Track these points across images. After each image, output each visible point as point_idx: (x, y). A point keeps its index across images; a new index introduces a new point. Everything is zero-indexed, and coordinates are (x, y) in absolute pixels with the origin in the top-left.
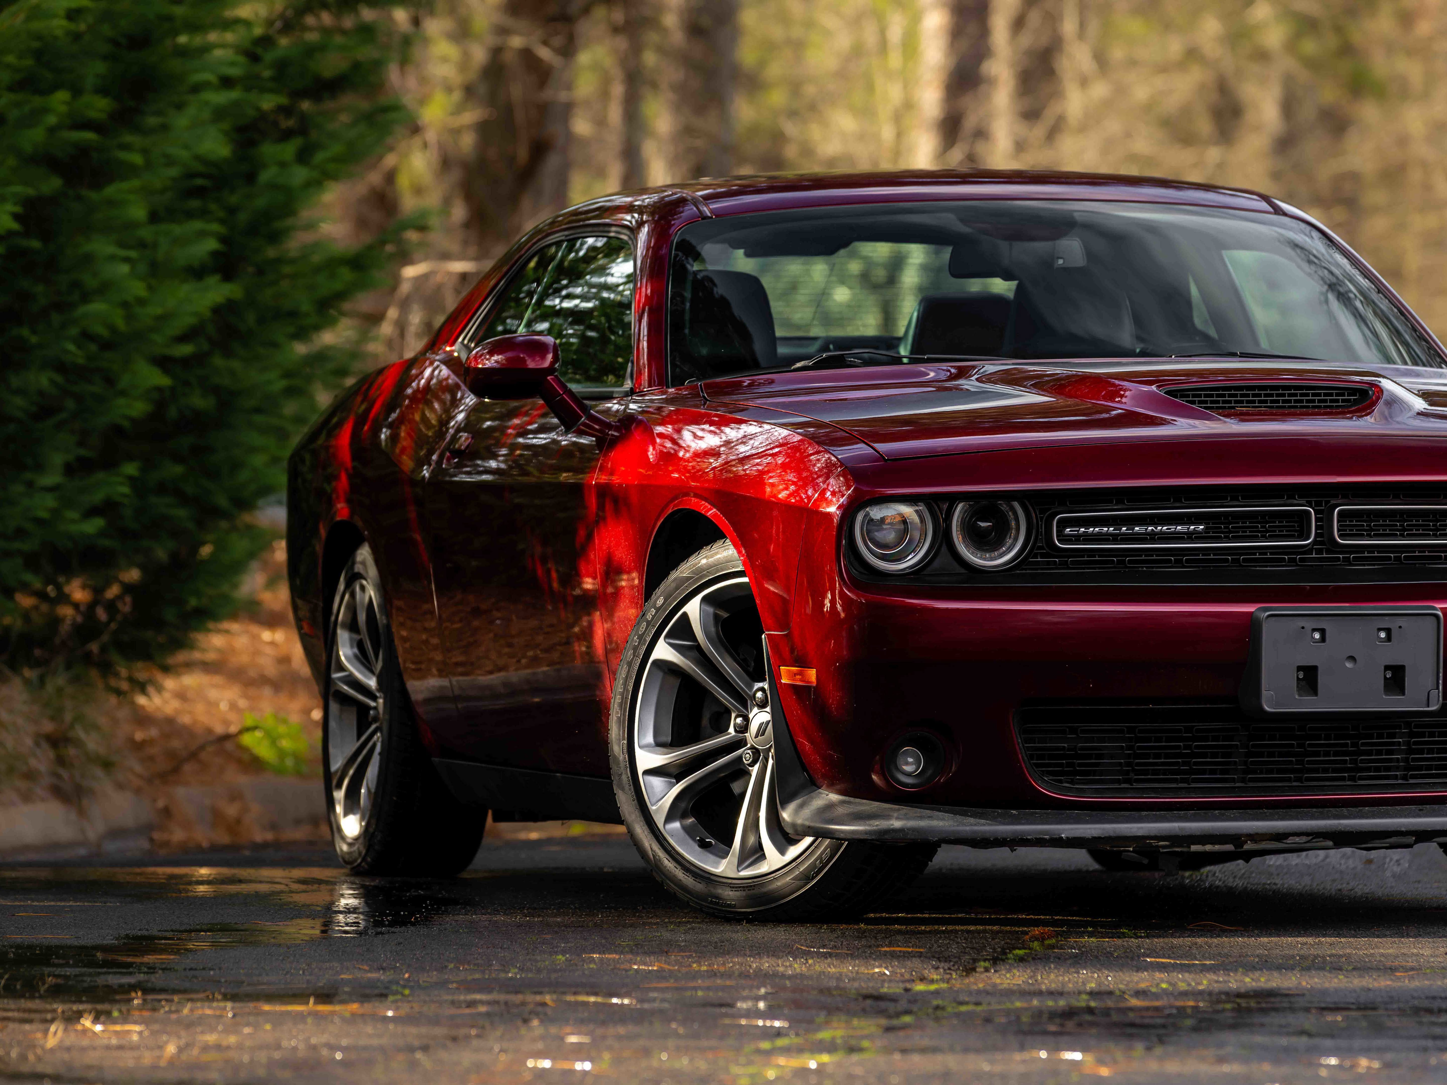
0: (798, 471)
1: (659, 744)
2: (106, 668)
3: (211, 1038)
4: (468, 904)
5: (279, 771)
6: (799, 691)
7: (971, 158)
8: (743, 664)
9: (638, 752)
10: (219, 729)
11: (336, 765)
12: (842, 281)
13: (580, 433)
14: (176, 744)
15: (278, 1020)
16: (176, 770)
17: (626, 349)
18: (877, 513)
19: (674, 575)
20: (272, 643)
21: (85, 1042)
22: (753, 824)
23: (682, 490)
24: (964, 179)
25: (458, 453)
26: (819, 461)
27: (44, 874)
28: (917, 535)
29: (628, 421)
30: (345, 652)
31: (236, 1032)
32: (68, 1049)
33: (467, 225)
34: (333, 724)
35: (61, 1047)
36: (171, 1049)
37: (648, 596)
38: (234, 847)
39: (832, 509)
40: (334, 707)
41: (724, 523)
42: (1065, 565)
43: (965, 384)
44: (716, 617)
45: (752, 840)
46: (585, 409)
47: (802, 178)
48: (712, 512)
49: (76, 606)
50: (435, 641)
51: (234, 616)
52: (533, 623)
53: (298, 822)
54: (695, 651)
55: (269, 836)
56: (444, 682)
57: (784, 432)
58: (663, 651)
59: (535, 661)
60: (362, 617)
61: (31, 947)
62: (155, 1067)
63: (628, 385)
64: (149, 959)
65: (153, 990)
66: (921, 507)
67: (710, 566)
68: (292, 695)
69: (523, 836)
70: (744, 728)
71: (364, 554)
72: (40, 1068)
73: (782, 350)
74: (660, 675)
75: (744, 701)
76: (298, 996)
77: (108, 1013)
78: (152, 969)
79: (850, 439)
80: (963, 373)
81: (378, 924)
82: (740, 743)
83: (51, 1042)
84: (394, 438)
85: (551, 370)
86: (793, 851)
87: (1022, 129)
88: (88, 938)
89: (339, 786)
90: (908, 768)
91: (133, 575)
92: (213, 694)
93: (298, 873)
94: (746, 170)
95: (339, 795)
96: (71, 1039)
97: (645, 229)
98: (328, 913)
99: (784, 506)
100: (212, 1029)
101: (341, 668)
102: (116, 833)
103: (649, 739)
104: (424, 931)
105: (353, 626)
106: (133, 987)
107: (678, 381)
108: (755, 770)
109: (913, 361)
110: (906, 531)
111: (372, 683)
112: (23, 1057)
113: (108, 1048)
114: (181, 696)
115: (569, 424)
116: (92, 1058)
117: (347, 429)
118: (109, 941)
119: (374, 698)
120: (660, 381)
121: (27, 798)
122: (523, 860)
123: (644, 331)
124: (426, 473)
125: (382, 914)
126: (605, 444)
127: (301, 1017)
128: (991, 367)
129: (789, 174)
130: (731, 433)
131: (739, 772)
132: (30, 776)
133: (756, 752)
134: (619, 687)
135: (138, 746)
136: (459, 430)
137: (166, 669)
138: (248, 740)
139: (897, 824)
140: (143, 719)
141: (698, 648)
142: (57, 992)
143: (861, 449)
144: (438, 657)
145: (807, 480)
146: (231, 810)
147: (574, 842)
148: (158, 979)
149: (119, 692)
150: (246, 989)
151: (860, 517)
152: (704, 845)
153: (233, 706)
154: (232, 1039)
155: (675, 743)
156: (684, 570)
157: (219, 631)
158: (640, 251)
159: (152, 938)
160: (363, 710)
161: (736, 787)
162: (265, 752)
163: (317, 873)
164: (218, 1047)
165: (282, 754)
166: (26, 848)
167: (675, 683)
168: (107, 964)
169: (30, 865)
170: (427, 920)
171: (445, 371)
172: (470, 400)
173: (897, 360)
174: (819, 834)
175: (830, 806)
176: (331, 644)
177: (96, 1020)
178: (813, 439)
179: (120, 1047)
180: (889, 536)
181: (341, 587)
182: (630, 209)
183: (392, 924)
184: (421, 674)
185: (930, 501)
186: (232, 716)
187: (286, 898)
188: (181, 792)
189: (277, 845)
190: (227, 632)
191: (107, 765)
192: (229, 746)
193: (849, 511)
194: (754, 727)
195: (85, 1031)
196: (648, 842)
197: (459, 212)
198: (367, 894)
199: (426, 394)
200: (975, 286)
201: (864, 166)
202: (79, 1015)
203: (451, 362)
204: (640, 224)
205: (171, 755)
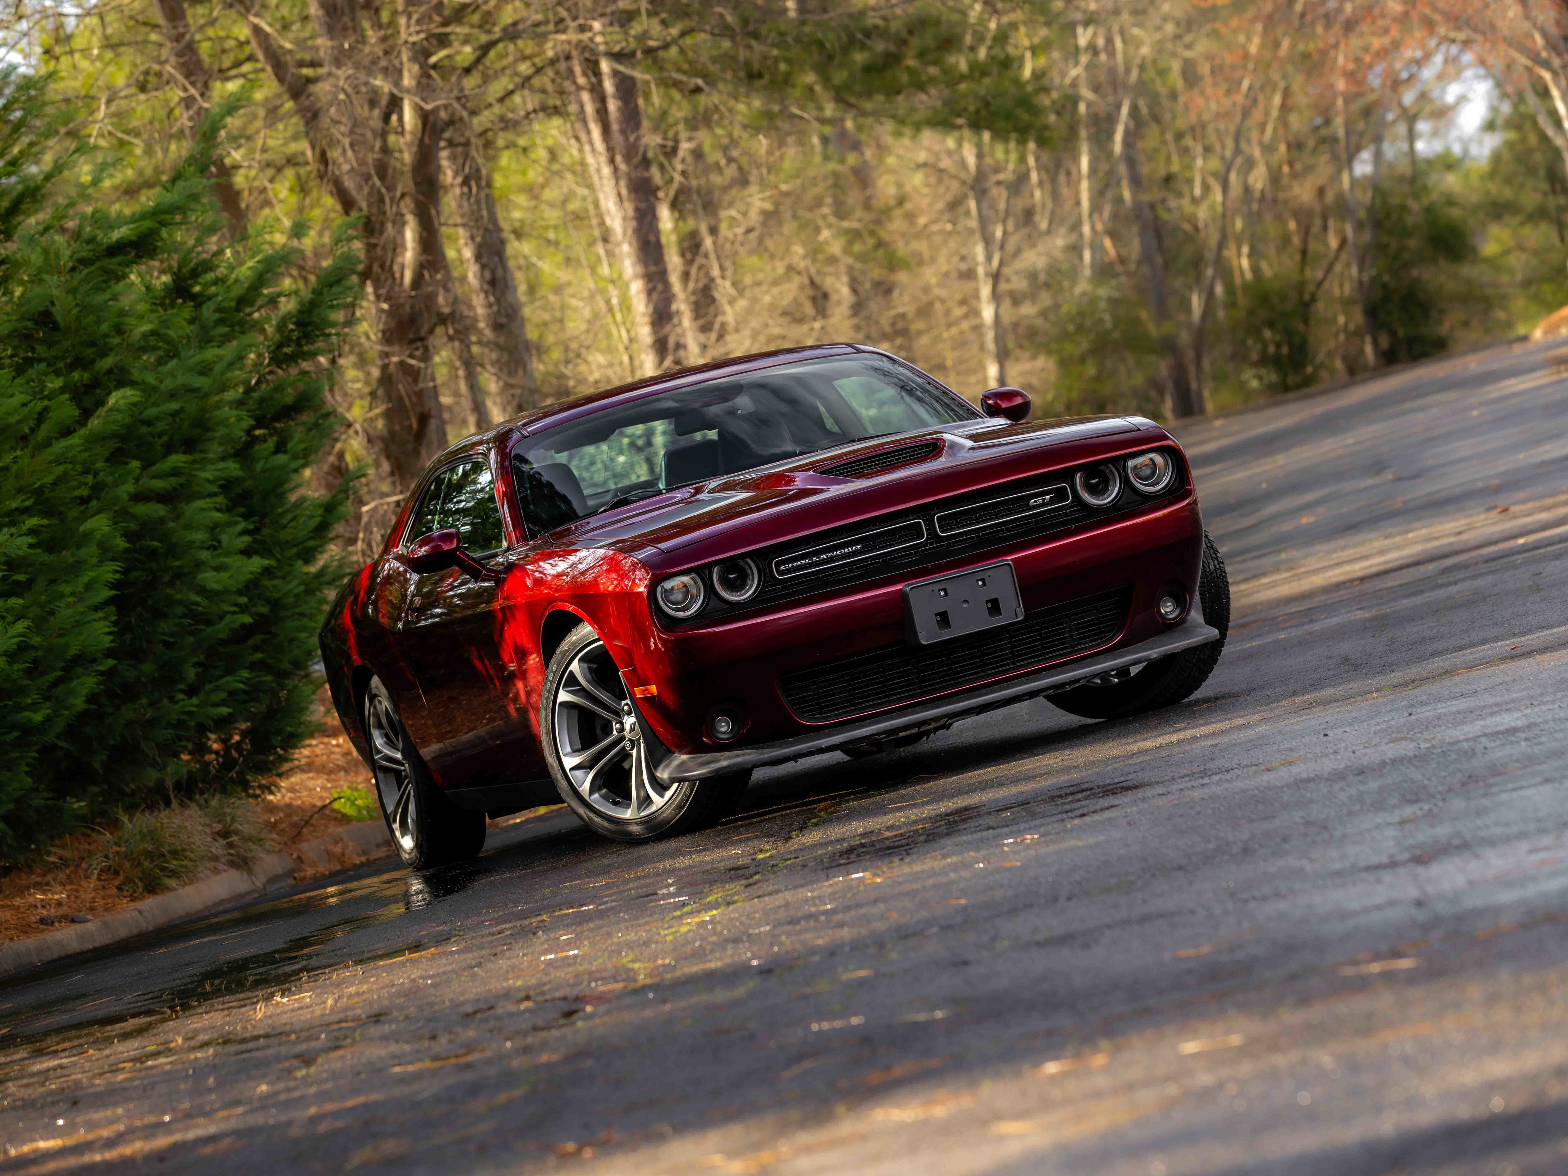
0: (616, 571)
1: (575, 751)
2: (245, 785)
3: (352, 990)
4: (487, 871)
5: (359, 819)
6: (650, 700)
7: (677, 362)
8: (611, 691)
9: (564, 758)
10: (319, 804)
11: (390, 809)
12: (621, 452)
13: (484, 580)
14: (295, 818)
15: (390, 969)
16: (299, 834)
17: (498, 524)
18: (668, 585)
19: (559, 650)
20: (338, 746)
21: (279, 1010)
22: (641, 784)
23: (550, 600)
24: (673, 376)
25: (416, 610)
26: (627, 563)
27: (236, 915)
28: (695, 591)
29: (511, 567)
30: (379, 741)
31: (368, 982)
32: (270, 1017)
33: (392, 473)
34: (382, 786)
35: (265, 1017)
36: (330, 1002)
37: (547, 666)
38: (343, 871)
39: (642, 589)
40: (380, 775)
41: (581, 613)
42: (785, 588)
43: (701, 496)
44: (590, 669)
45: (642, 794)
46: (482, 565)
47: (579, 400)
48: (571, 608)
49: (217, 753)
50: (430, 722)
51: (311, 736)
52: (486, 697)
53: (378, 846)
54: (582, 692)
55: (363, 859)
56: (441, 745)
57: (603, 551)
58: (563, 696)
59: (492, 720)
60: (384, 720)
61: (236, 961)
62: (323, 1015)
63: (505, 544)
64: (306, 951)
65: (313, 969)
66: (693, 575)
67: (578, 640)
68: (357, 773)
69: (511, 822)
70: (622, 729)
71: (375, 681)
72: (256, 1033)
73: (591, 503)
74: (565, 711)
75: (618, 714)
76: (399, 952)
77: (289, 989)
78: (309, 957)
79: (641, 546)
80: (698, 491)
81: (437, 896)
82: (622, 739)
83: (259, 1015)
84: (376, 610)
85: (458, 548)
86: (668, 794)
87: (702, 338)
88: (268, 947)
89: (395, 821)
90: (723, 729)
91: (244, 726)
92: (311, 784)
93: (386, 877)
94: (549, 401)
95: (396, 826)
96: (271, 1010)
97: (493, 452)
98: (406, 898)
99: (613, 594)
100: (352, 984)
101: (379, 752)
102: (272, 880)
103: (568, 749)
104: (464, 894)
105: (380, 726)
106: (301, 970)
107: (533, 537)
108: (634, 752)
109: (669, 490)
110: (688, 591)
111: (399, 756)
112: (245, 1028)
113: (293, 1010)
114: (292, 790)
115: (476, 577)
116: (285, 1019)
117: (346, 612)
118: (281, 946)
119: (402, 765)
120: (524, 538)
121: (216, 871)
122: (514, 837)
123: (507, 512)
124: (400, 626)
125: (438, 890)
126: (499, 582)
127: (403, 964)
128: (713, 484)
129: (572, 398)
130: (573, 558)
131: (625, 755)
132: (215, 858)
133: (632, 742)
134: (543, 723)
135: (275, 825)
136: (413, 596)
137: (280, 775)
138: (336, 805)
139: (724, 763)
140: (272, 808)
141: (583, 689)
142: (257, 984)
143: (650, 551)
144: (433, 731)
145: (622, 576)
146: (338, 849)
147: (541, 818)
148: (314, 962)
149: (256, 797)
150: (366, 955)
151: (659, 589)
152: (615, 803)
153: (324, 788)
154: (365, 987)
155: (584, 747)
156: (565, 645)
157: (304, 747)
158: (493, 466)
159: (305, 938)
160: (398, 773)
161: (626, 765)
162: (349, 810)
163: (396, 874)
164: (358, 994)
165: (359, 809)
166: (222, 902)
167: (575, 714)
168: (283, 960)
169: (225, 912)
170: (464, 887)
171: (396, 564)
172: (415, 577)
173: (659, 493)
174: (681, 780)
175: (683, 763)
176: (369, 739)
177: (282, 996)
178: (621, 551)
179: (300, 1008)
180: (678, 596)
181: (367, 704)
182: (480, 443)
183: (444, 895)
184: (426, 743)
185: (697, 570)
186: (325, 794)
187: (379, 894)
188: (305, 846)
189: (369, 863)
190: (310, 746)
191: (260, 841)
192: (327, 812)
193: (652, 588)
194: (627, 727)
195: (278, 1003)
196: (582, 811)
197: (386, 466)
198: (427, 880)
199: (388, 579)
200: (698, 436)
201: (616, 383)
202: (273, 995)
203: (399, 558)
204: (489, 450)
205: (294, 825)
